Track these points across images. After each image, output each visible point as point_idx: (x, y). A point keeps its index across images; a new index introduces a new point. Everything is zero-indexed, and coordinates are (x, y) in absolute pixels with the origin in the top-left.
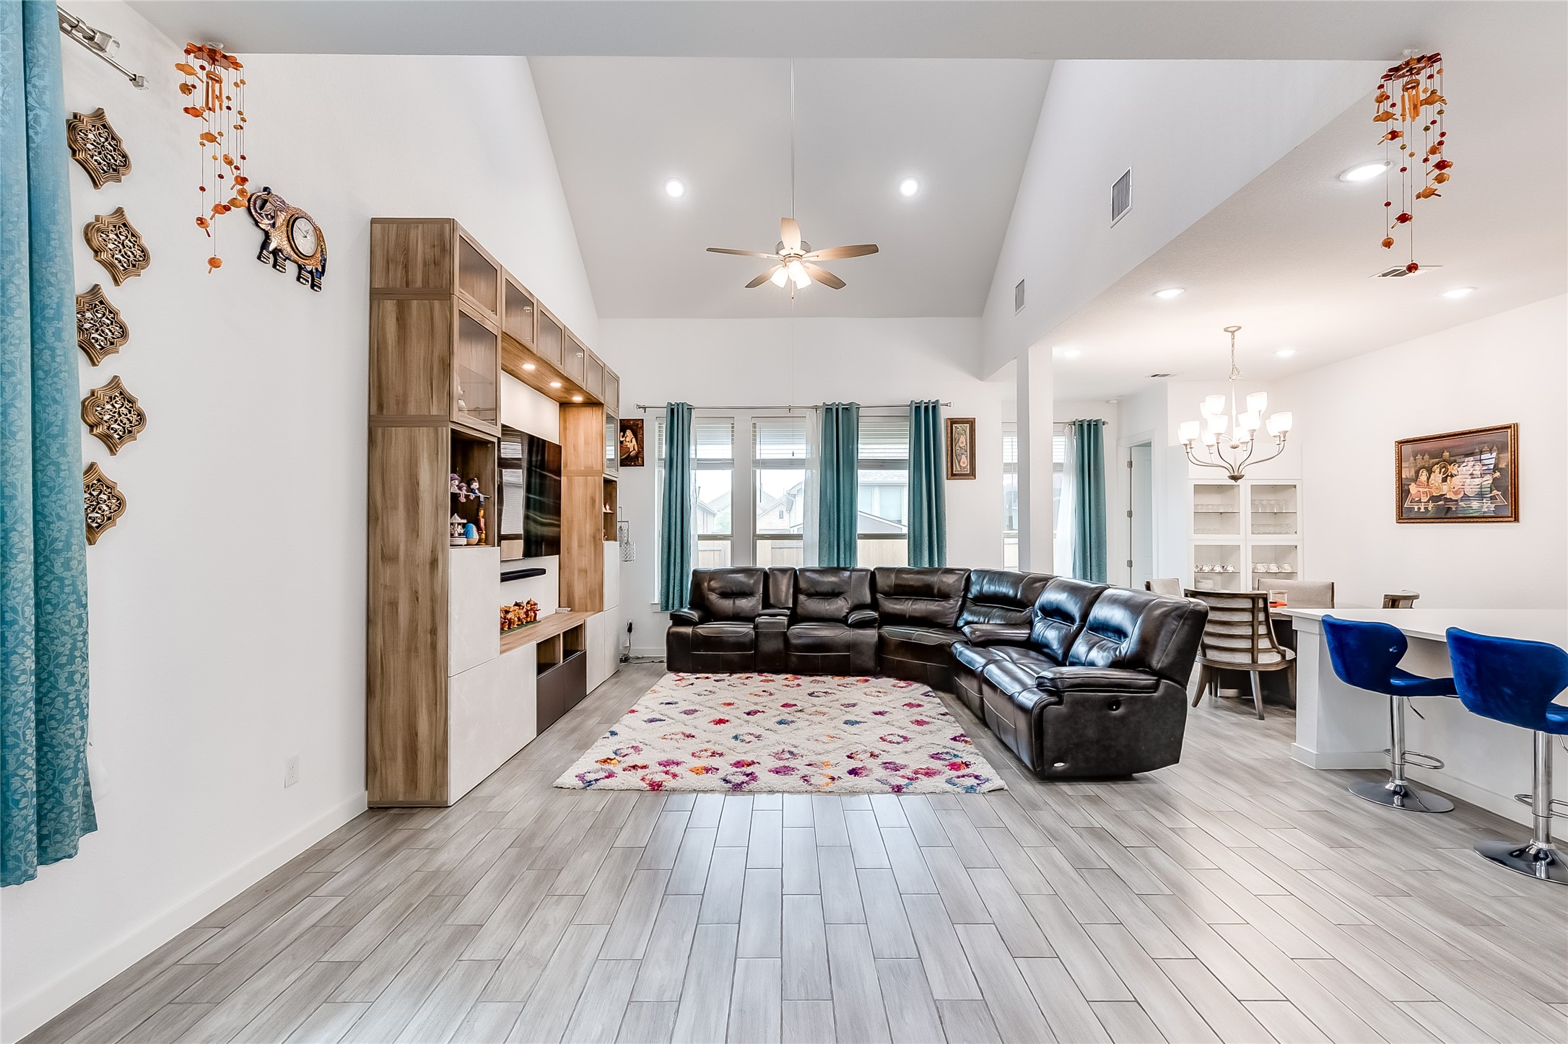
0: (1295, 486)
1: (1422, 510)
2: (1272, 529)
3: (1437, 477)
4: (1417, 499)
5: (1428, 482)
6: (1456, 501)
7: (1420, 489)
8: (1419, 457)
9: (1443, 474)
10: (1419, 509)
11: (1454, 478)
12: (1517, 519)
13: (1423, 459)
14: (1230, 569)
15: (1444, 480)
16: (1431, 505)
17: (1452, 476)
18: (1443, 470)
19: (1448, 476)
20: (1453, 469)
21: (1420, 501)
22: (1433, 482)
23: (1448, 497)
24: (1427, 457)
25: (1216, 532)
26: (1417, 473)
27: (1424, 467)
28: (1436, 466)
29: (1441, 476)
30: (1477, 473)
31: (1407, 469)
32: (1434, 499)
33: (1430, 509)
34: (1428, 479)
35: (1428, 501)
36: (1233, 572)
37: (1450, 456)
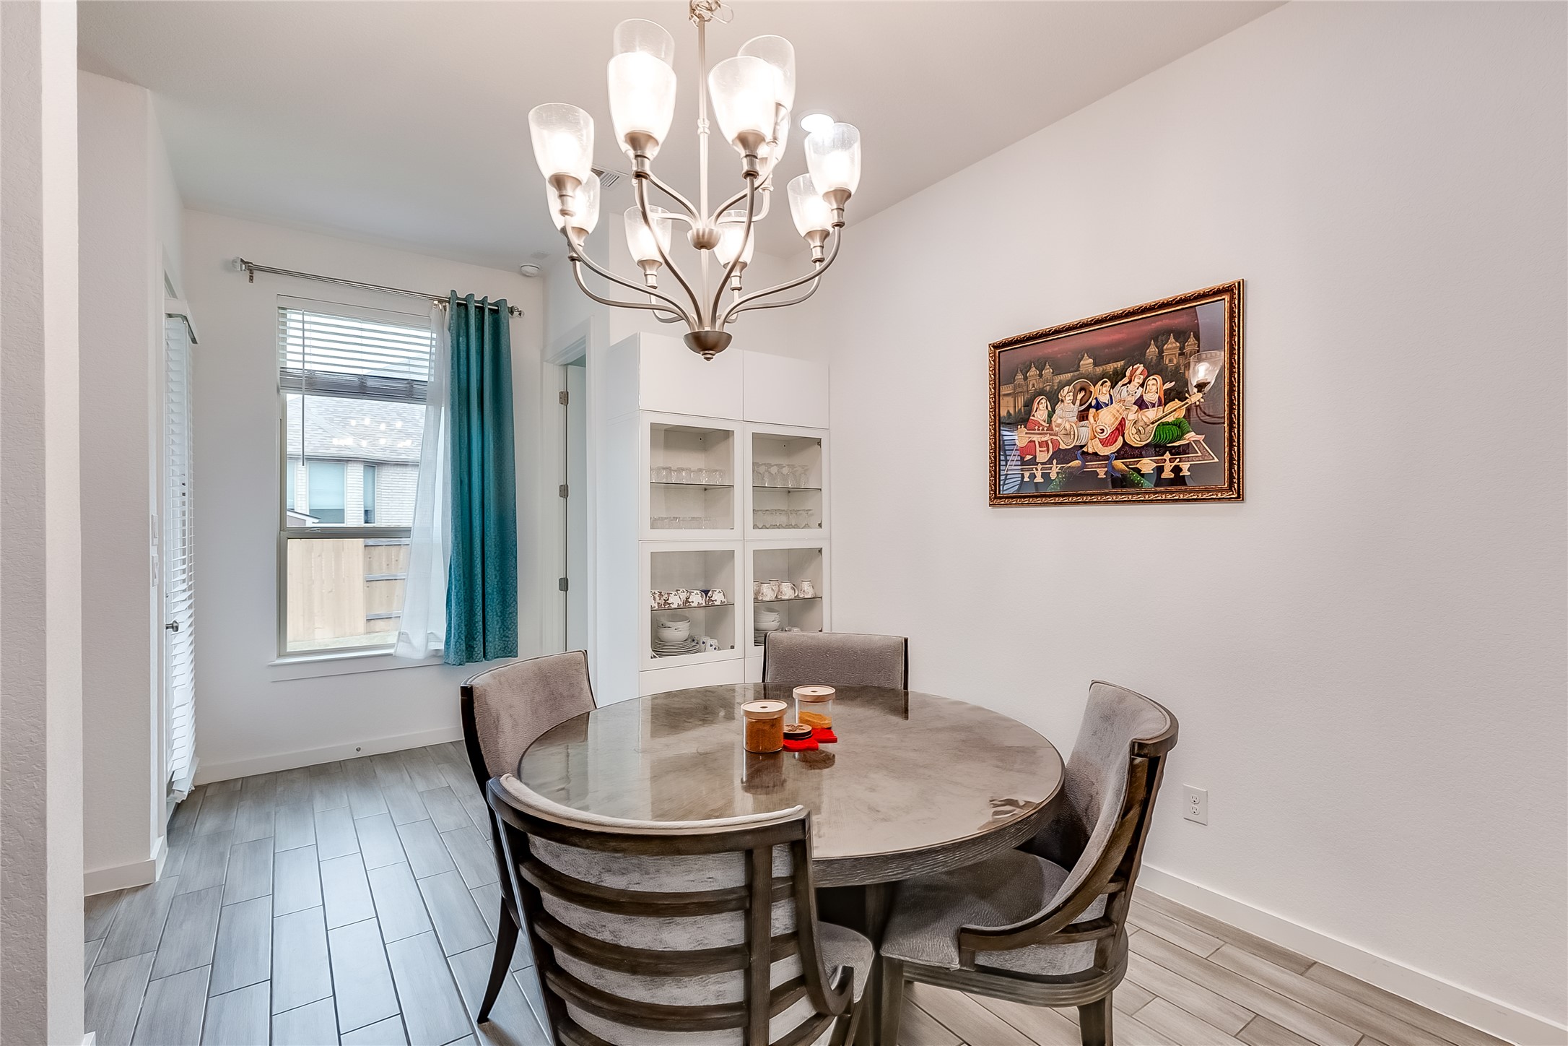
0: (819, 442)
1: (1039, 479)
2: (782, 519)
3: (1068, 409)
4: (1028, 457)
5: (1050, 422)
6: (1107, 458)
7: (1037, 438)
8: (1033, 372)
9: (1081, 405)
10: (1033, 476)
11: (1104, 412)
12: (1240, 497)
13: (1041, 375)
14: (718, 598)
15: (1083, 416)
16: (1054, 470)
17: (1098, 407)
18: (1080, 396)
19: (1090, 406)
20: (1101, 392)
21: (1033, 462)
22: (1059, 421)
23: (1091, 451)
24: (1048, 371)
25: (695, 523)
26: (1029, 404)
27: (1040, 393)
28: (1066, 388)
29: (1076, 408)
30: (1151, 397)
31: (1010, 399)
32: (1061, 456)
33: (1053, 476)
34: (1050, 416)
35: (1050, 461)
36: (723, 604)
37: (1095, 364)
